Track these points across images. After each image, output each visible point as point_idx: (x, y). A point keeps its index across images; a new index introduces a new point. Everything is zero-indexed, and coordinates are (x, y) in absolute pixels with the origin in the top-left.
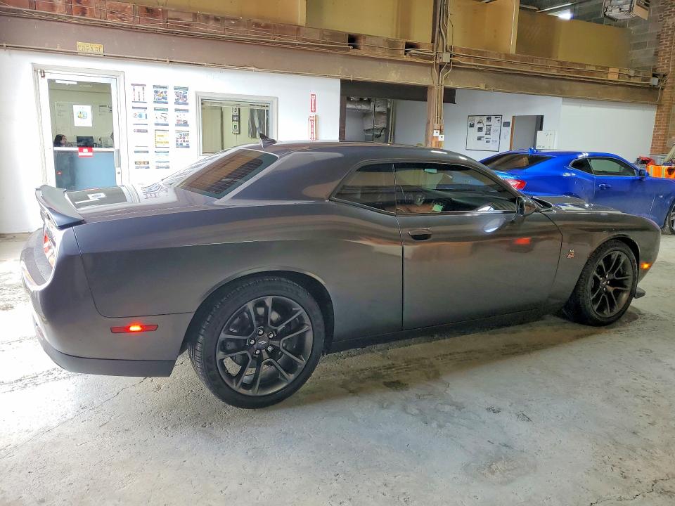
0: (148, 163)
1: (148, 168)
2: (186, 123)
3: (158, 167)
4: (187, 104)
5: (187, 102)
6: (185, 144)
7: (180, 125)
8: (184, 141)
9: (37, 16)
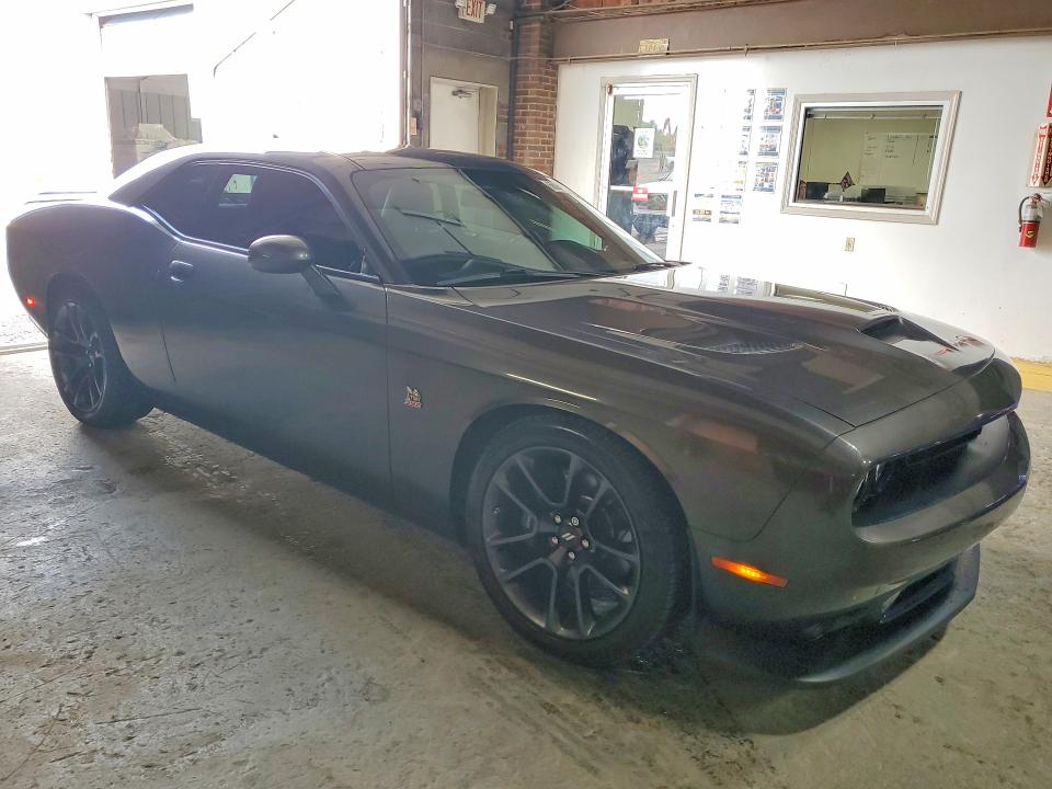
0: (710, 213)
1: (709, 220)
2: (774, 149)
3: (723, 221)
4: (780, 118)
5: (782, 113)
6: (766, 185)
7: (766, 154)
8: (766, 181)
9: (603, 16)
